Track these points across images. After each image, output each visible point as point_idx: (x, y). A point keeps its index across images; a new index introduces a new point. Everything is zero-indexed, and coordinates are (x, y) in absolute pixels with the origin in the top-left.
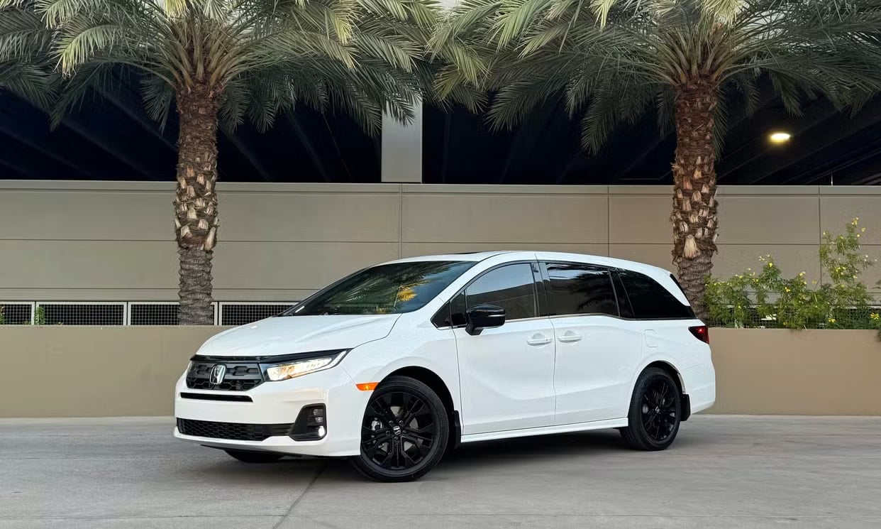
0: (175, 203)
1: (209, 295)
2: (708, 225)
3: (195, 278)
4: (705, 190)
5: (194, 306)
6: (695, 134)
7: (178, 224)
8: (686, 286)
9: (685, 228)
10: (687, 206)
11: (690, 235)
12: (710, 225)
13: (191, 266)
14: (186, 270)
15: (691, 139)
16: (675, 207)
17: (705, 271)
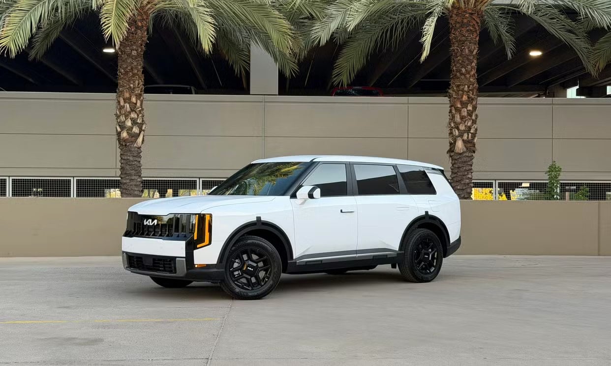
0: (116, 115)
1: (140, 176)
2: (471, 132)
3: (131, 165)
4: (470, 108)
5: (131, 183)
6: (463, 70)
7: (119, 129)
8: (456, 171)
9: (456, 133)
10: (458, 118)
11: (459, 138)
12: (472, 131)
13: (128, 158)
14: (125, 160)
15: (462, 74)
16: (450, 119)
17: (469, 161)
